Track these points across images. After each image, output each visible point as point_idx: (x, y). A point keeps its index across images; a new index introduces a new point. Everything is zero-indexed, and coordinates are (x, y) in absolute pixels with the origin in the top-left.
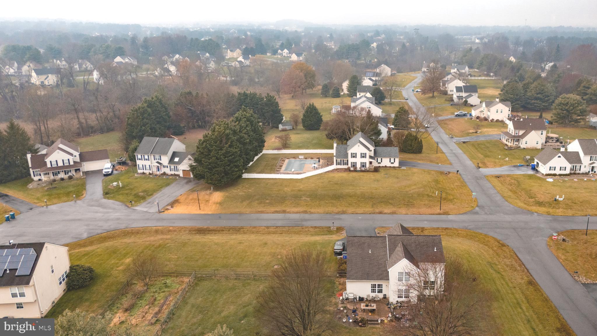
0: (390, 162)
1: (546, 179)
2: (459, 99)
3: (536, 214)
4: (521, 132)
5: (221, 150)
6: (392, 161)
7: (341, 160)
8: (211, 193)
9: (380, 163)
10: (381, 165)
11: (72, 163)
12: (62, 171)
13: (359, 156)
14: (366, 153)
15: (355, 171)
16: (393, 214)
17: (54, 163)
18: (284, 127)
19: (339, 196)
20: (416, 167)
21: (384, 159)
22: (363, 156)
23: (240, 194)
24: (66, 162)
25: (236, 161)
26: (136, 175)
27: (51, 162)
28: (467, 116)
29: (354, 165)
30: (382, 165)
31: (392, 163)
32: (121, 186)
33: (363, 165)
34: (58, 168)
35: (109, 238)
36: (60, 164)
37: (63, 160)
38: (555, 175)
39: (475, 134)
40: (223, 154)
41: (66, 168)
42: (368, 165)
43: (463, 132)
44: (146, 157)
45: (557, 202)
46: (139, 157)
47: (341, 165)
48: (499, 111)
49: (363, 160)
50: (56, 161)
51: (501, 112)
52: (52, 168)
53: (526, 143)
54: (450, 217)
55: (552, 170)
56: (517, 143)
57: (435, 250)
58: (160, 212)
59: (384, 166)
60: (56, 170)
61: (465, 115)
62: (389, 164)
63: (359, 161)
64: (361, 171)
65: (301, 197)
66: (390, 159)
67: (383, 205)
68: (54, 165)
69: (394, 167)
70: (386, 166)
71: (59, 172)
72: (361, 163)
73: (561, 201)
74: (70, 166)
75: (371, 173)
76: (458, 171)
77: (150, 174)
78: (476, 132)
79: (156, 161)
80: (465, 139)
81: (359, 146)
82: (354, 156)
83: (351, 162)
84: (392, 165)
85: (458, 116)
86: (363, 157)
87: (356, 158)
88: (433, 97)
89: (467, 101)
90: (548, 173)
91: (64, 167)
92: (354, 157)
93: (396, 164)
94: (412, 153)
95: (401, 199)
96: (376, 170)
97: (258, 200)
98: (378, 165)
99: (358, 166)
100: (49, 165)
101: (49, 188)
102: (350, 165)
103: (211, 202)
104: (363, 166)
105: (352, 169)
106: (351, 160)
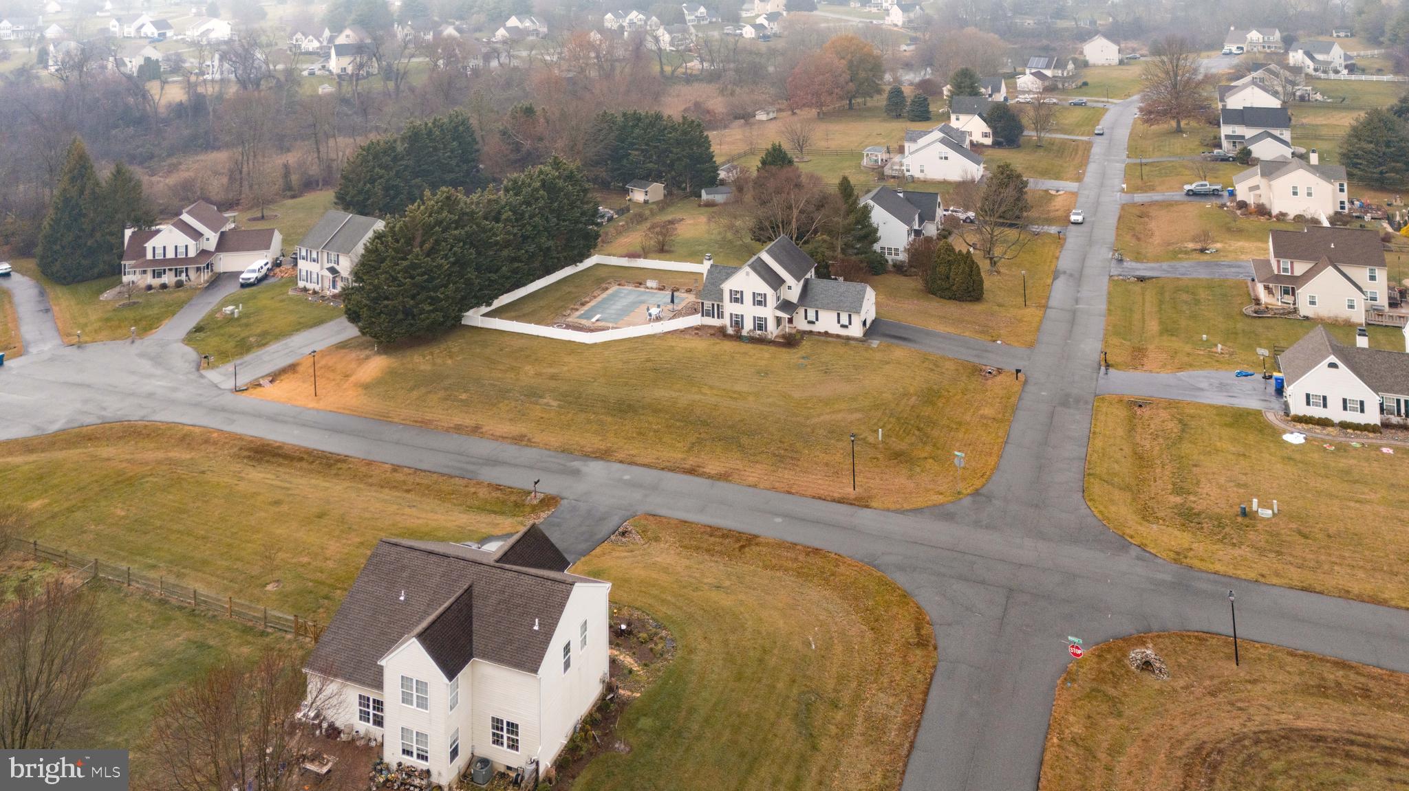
0: (839, 322)
1: (1285, 432)
2: (1234, 143)
3: (1134, 552)
4: (1300, 268)
5: (404, 259)
6: (844, 320)
7: (713, 305)
8: (367, 358)
9: (813, 323)
10: (816, 328)
11: (192, 254)
12: (170, 270)
13: (748, 298)
14: (765, 295)
15: (738, 337)
16: (719, 479)
17: (159, 252)
18: (711, 197)
19: (629, 406)
20: (910, 344)
21: (822, 314)
22: (760, 301)
23: (422, 367)
24: (181, 250)
25: (435, 289)
26: (291, 293)
27: (154, 248)
28: (1221, 196)
29: (738, 322)
30: (819, 327)
31: (844, 326)
32: (236, 316)
33: (760, 324)
34: (165, 261)
35: (90, 439)
36: (170, 254)
37: (176, 247)
38: (1324, 423)
39: (1196, 255)
40: (405, 270)
41: (178, 264)
42: (771, 325)
43: (1169, 244)
44: (314, 255)
45: (1247, 521)
46: (304, 253)
47: (713, 317)
48: (1302, 191)
49: (760, 312)
50: (164, 248)
51: (1309, 194)
52: (154, 262)
53: (1313, 303)
54: (865, 518)
55: (1316, 404)
56: (1289, 299)
57: (536, 628)
58: (237, 390)
59: (822, 331)
60: (160, 266)
61: (1215, 194)
62: (835, 329)
63: (749, 312)
64: (752, 340)
65: (541, 397)
66: (839, 315)
67: (718, 450)
68: (159, 257)
69: (848, 338)
70: (826, 333)
71: (165, 270)
72: (754, 317)
73: (1263, 519)
74: (187, 260)
75: (772, 349)
76: (1018, 371)
77: (315, 292)
78: (1202, 251)
79: (330, 265)
80: (1152, 269)
81: (748, 274)
82: (737, 298)
83: (731, 314)
84: (843, 332)
85: (1192, 194)
86: (760, 303)
87: (742, 303)
88: (1179, 131)
89: (1249, 152)
90: (1301, 414)
91: (176, 260)
92: (736, 300)
93: (856, 331)
94: (950, 298)
95: (775, 438)
96: (790, 341)
97: (446, 389)
98: (808, 327)
99: (748, 325)
100: (149, 256)
101: (124, 305)
102: (726, 321)
103: (352, 379)
104: (760, 327)
105: (730, 331)
106: (730, 308)
